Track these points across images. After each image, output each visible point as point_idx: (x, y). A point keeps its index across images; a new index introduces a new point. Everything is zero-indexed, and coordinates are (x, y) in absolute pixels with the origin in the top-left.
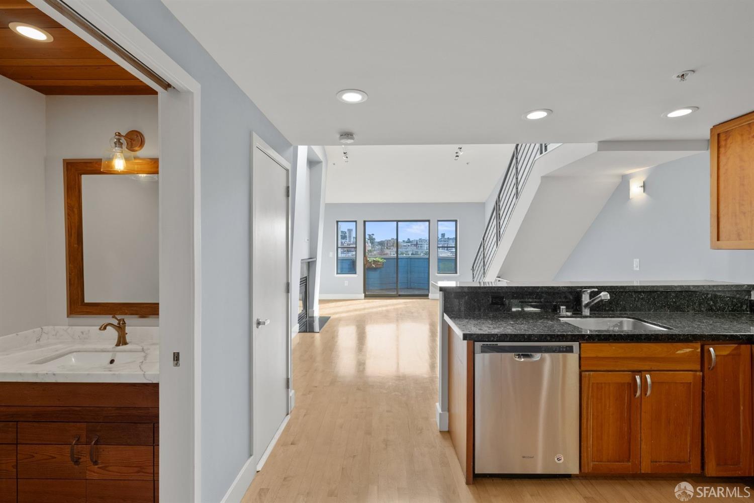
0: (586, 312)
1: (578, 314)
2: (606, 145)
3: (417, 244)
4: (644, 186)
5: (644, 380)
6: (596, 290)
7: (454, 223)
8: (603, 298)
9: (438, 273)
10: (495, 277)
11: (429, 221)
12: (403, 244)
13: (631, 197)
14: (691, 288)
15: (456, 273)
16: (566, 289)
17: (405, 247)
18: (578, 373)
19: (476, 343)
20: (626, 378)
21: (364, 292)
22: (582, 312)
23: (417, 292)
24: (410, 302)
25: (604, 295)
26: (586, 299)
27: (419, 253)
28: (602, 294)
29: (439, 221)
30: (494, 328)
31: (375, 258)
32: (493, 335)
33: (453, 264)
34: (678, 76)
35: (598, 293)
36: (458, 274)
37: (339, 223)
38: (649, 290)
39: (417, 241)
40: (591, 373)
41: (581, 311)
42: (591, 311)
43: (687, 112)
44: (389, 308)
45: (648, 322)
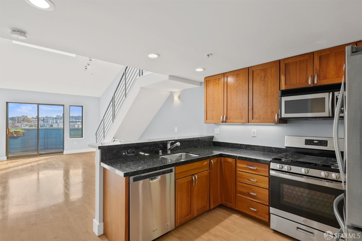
0: (169, 152)
1: (165, 153)
2: (172, 77)
3: (44, 119)
4: (179, 97)
5: (195, 177)
6: (174, 142)
8: (178, 145)
9: (70, 138)
10: (112, 138)
12: (32, 120)
13: (174, 101)
14: (200, 138)
15: (82, 137)
16: (161, 142)
17: (34, 122)
18: (174, 181)
19: (130, 177)
20: (189, 179)
21: (7, 155)
22: (167, 153)
23: (53, 151)
24: (50, 158)
25: (178, 144)
26: (169, 146)
27: (46, 126)
28: (177, 143)
29: (70, 106)
30: (138, 167)
31: (16, 129)
32: (140, 171)
33: (80, 132)
34: (207, 55)
35: (175, 143)
38: (188, 140)
39: (44, 117)
40: (179, 180)
41: (167, 151)
42: (171, 151)
43: (202, 70)
44: (33, 164)
45: (190, 153)
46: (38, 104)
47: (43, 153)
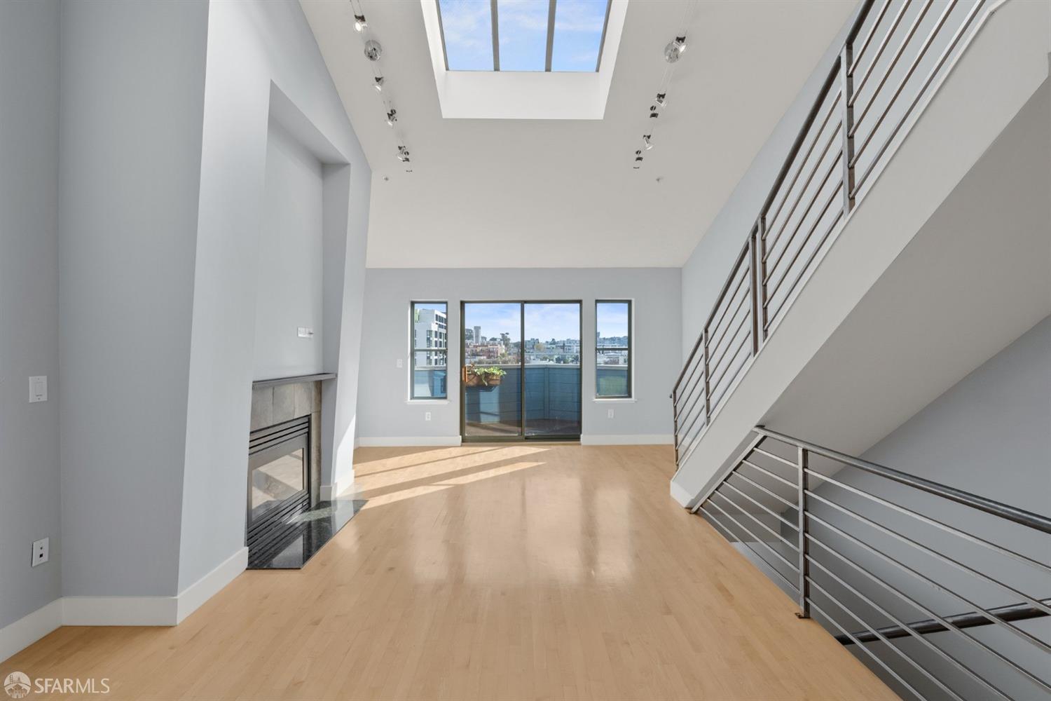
7: (626, 305)
9: (596, 398)
11: (580, 302)
15: (630, 396)
21: (462, 432)
29: (597, 301)
31: (488, 367)
33: (624, 381)
36: (633, 398)
37: (416, 305)
39: (564, 341)
46: (523, 302)
47: (533, 434)
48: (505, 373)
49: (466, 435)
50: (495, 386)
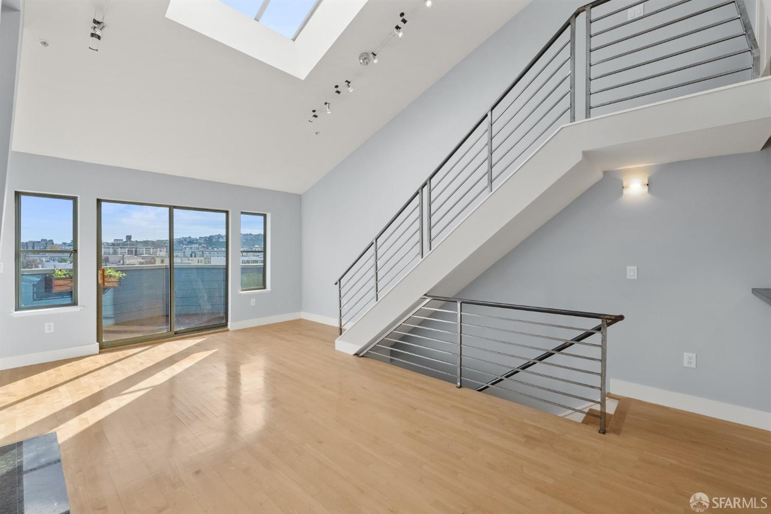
7: (263, 217)
9: (242, 291)
11: (226, 211)
15: (265, 287)
21: (99, 340)
29: (241, 213)
33: (261, 276)
36: (268, 289)
46: (171, 208)
47: (182, 329)
48: (124, 275)
49: (104, 341)
50: (108, 288)
